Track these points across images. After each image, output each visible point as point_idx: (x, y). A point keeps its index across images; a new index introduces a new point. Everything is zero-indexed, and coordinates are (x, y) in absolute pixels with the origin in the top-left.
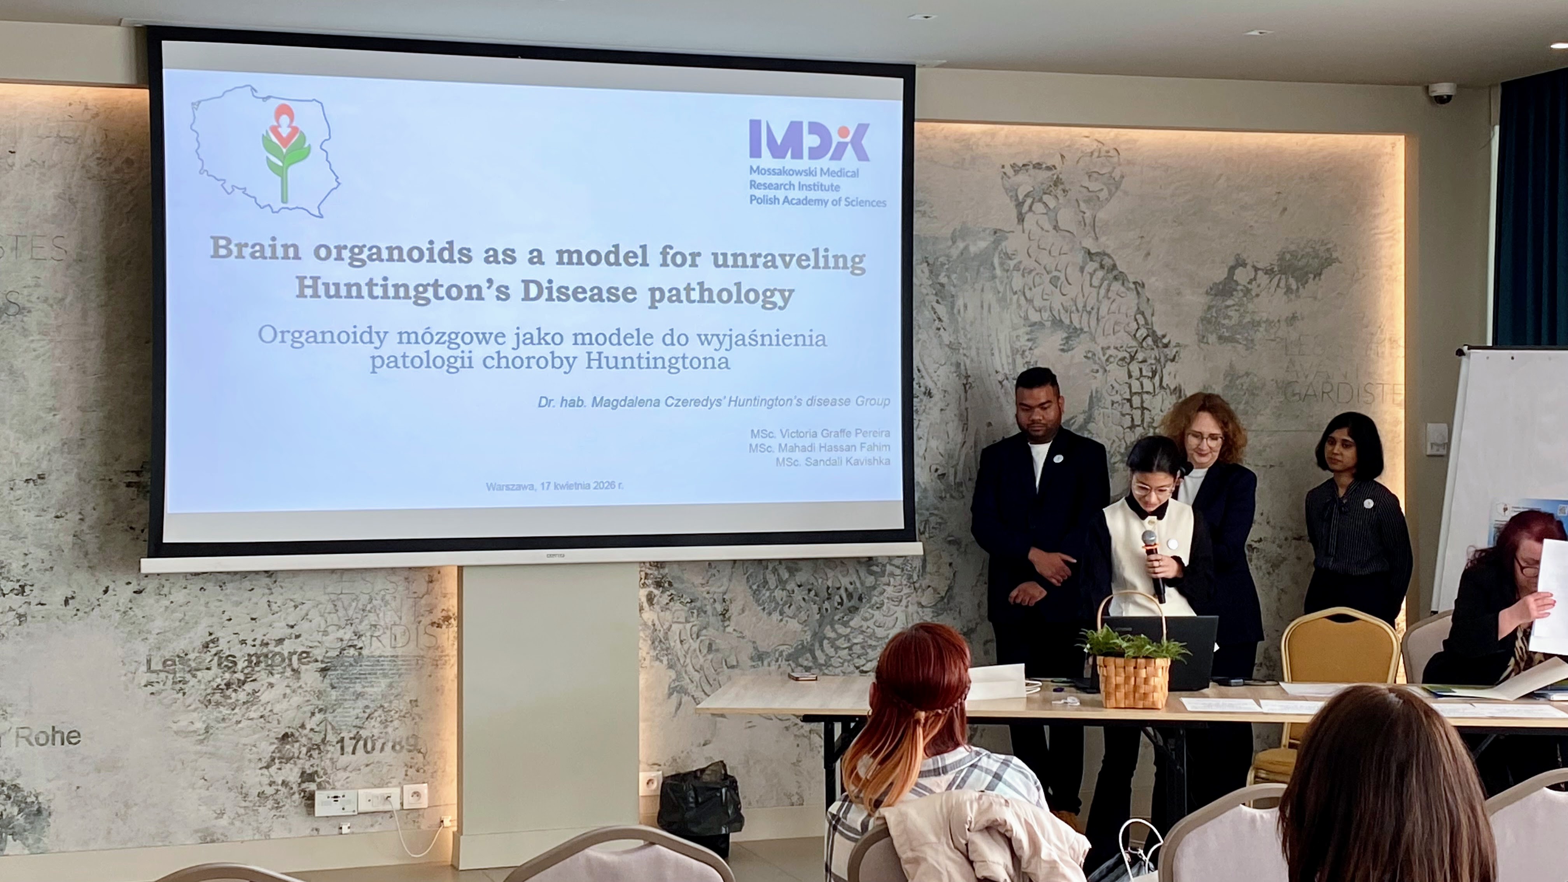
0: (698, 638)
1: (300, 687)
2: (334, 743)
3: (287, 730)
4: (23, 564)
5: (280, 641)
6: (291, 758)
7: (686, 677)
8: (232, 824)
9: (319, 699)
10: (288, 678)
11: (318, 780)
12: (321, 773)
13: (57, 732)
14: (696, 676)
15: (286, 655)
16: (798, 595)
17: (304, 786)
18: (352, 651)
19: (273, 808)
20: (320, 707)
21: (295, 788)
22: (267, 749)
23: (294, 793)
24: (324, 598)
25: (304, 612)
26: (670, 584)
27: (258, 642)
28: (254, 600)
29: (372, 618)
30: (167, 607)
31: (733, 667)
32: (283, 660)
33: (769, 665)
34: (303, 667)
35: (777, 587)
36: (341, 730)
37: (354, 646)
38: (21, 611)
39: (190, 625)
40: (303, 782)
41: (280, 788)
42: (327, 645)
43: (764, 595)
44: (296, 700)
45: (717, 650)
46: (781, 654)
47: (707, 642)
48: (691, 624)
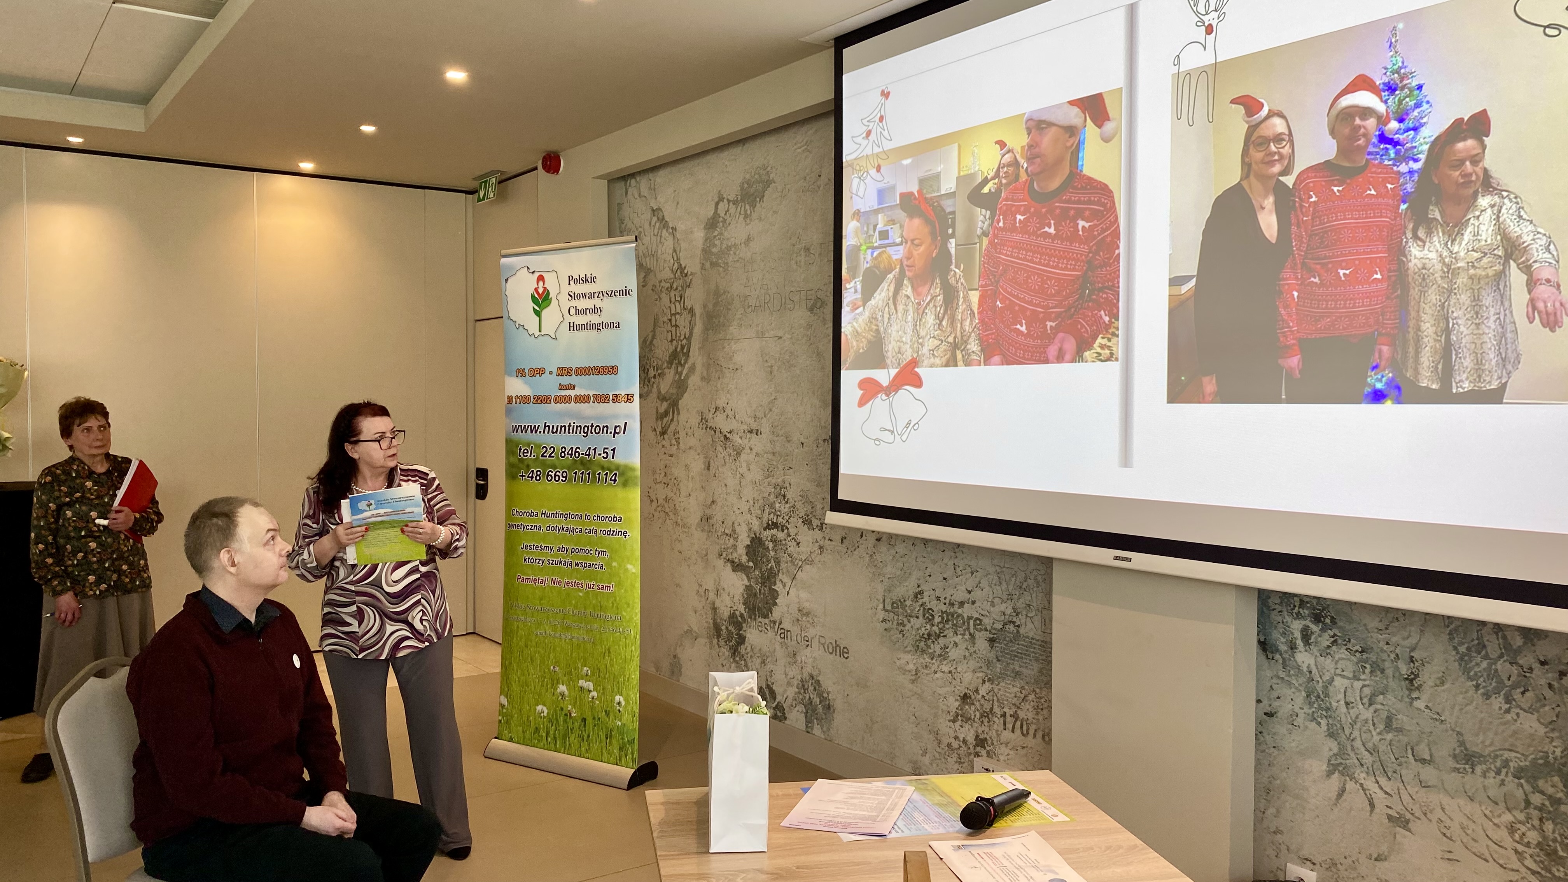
0: (1370, 705)
1: (975, 652)
2: (999, 716)
3: (966, 690)
4: (822, 506)
5: (962, 604)
6: (970, 719)
7: (1352, 755)
8: (931, 764)
9: (988, 668)
10: (967, 641)
11: (988, 748)
12: (989, 742)
13: (838, 646)
14: (1368, 759)
15: (966, 618)
16: (1541, 678)
17: (978, 749)
18: (1011, 627)
19: (956, 762)
20: (989, 676)
21: (971, 747)
22: (954, 704)
23: (970, 754)
24: (992, 570)
25: (978, 580)
26: (1333, 620)
27: (947, 601)
28: (945, 561)
29: (1027, 597)
30: (894, 556)
31: (1423, 761)
32: (964, 623)
33: (1484, 775)
34: (977, 634)
35: (1501, 656)
36: (1003, 704)
37: (1014, 623)
38: (821, 543)
39: (907, 575)
40: (977, 745)
41: (961, 744)
42: (995, 616)
43: (1477, 664)
44: (973, 664)
45: (1400, 730)
46: (1506, 764)
47: (1384, 715)
48: (1360, 683)
